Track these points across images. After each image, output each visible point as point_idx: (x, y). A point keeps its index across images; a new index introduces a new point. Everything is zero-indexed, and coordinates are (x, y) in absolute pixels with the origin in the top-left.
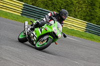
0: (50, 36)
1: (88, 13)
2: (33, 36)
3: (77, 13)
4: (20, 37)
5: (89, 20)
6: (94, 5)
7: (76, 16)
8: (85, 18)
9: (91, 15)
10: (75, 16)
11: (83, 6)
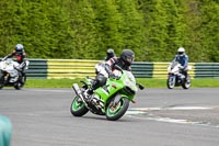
1: (101, 45)
2: (98, 102)
3: (82, 51)
4: (74, 110)
6: (109, 29)
10: (81, 57)
11: (90, 35)
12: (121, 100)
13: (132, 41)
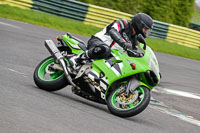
0: (142, 84)
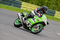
2: (29, 24)
5: (41, 5)
7: (33, 3)
8: (38, 4)
9: (42, 2)
12: (39, 26)
13: (50, 2)
